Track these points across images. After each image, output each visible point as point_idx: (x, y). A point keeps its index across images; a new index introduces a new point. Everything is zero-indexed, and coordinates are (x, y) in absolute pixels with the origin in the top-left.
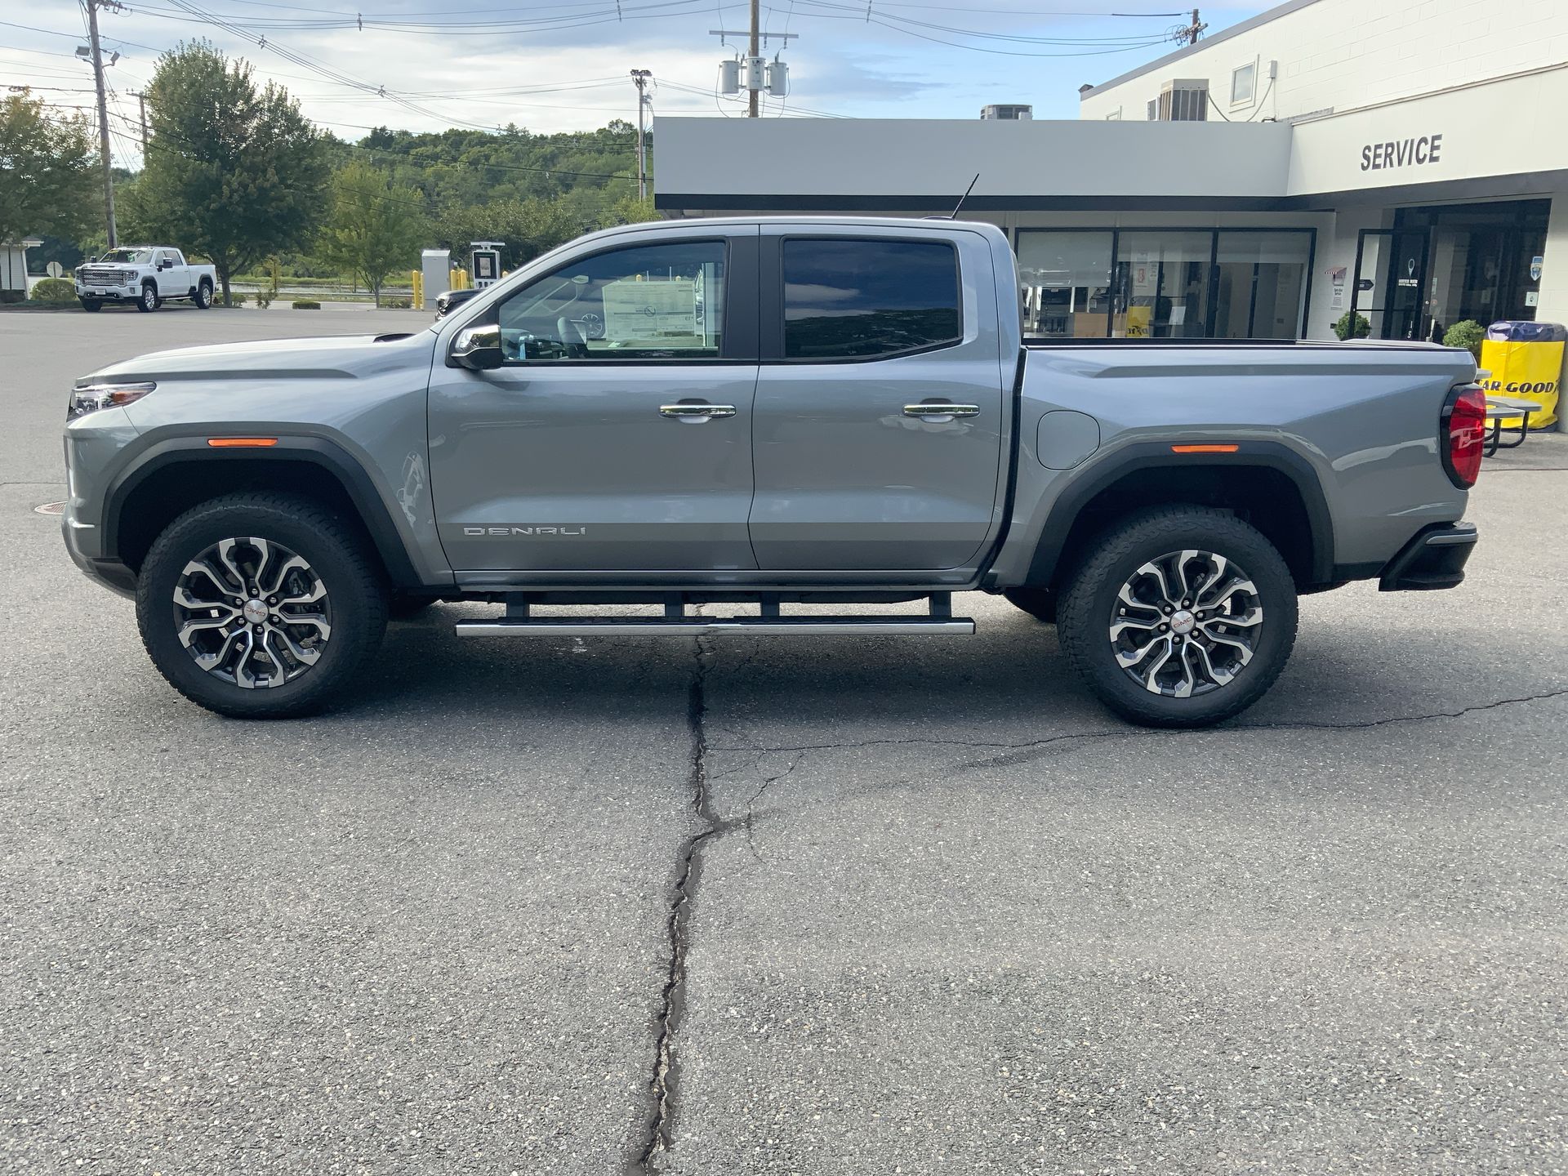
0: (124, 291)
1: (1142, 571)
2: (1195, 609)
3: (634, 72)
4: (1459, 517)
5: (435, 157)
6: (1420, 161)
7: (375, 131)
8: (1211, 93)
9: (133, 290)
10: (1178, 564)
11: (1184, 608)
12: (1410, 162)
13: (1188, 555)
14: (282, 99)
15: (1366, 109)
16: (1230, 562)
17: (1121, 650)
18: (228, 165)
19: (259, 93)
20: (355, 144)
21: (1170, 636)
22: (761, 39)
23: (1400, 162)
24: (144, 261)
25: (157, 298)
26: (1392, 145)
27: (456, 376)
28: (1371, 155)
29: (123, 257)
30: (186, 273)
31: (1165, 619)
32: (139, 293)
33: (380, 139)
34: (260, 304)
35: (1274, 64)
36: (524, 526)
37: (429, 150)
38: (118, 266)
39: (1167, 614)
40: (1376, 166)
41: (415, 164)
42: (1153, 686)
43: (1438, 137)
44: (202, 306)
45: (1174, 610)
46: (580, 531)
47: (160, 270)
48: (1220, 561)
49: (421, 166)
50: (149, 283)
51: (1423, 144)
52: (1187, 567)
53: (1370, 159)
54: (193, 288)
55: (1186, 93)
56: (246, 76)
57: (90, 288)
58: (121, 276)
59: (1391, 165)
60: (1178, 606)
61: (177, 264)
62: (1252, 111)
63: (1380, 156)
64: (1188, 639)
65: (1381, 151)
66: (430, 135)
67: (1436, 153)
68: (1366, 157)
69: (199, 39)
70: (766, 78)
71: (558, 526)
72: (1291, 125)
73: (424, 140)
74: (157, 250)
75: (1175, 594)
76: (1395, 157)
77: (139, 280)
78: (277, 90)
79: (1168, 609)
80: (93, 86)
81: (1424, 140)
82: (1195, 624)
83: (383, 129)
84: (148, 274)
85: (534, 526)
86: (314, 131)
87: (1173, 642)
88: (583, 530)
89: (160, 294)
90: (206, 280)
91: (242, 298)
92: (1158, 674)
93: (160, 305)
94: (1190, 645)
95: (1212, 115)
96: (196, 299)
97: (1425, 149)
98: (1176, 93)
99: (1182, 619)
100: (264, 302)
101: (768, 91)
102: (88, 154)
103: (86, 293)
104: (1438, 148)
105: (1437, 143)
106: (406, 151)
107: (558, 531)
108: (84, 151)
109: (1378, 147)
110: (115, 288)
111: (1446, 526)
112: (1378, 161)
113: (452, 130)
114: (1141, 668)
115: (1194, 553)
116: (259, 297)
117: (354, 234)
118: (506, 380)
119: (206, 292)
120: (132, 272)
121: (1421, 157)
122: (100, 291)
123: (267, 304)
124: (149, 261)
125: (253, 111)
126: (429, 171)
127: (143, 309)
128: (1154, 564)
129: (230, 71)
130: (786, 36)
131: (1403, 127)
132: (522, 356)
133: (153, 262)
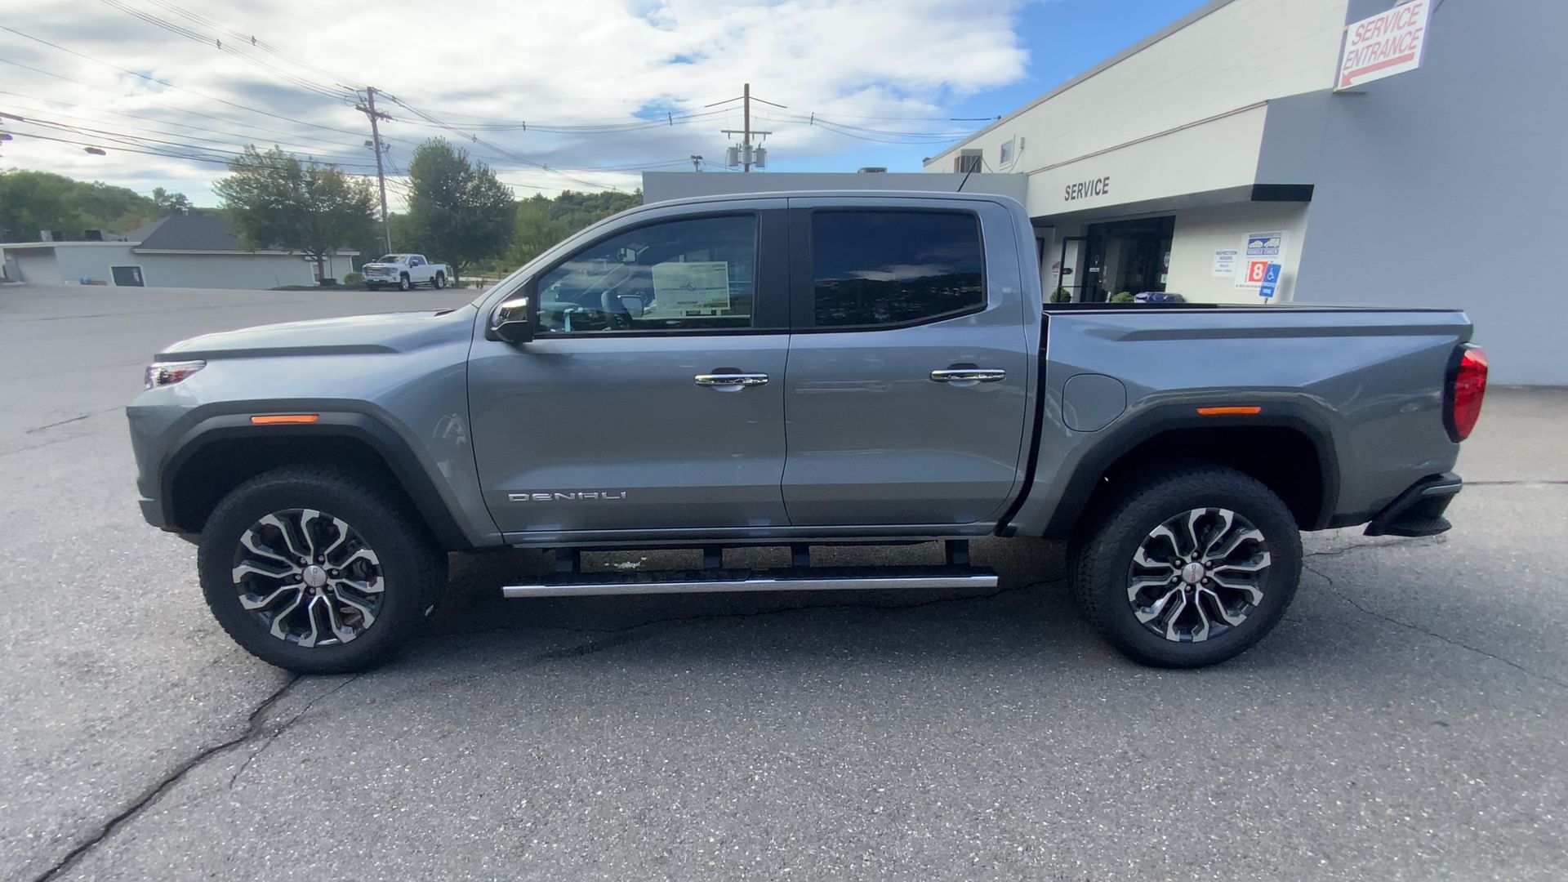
0: (390, 279)
1: (1153, 534)
2: (1205, 559)
3: (693, 157)
4: (1449, 468)
5: (596, 207)
6: (1097, 194)
7: (564, 193)
8: (983, 157)
9: (395, 278)
10: (1188, 521)
11: (1194, 559)
12: (1091, 195)
13: (1196, 513)
14: (486, 172)
15: (1068, 163)
16: (1239, 516)
17: (1139, 606)
18: (455, 208)
19: (474, 167)
20: (553, 200)
21: (1182, 587)
22: (751, 135)
23: (1086, 196)
24: (402, 262)
25: (410, 284)
26: (1081, 184)
27: (499, 349)
28: (1070, 191)
29: (391, 260)
30: (426, 270)
31: (1177, 572)
32: (398, 280)
33: (567, 197)
34: (478, 286)
35: (1023, 140)
36: (566, 492)
37: (593, 203)
38: (386, 265)
39: (1178, 567)
40: (1074, 198)
41: (585, 211)
42: (1172, 635)
43: (1107, 178)
44: (438, 288)
45: (1184, 563)
46: (620, 495)
47: (411, 267)
48: (1227, 515)
49: (589, 212)
50: (405, 275)
51: (1099, 183)
52: (1198, 524)
53: (1072, 192)
54: (432, 278)
55: (968, 157)
56: (464, 158)
57: (370, 278)
58: (387, 271)
59: (1081, 197)
60: (1188, 559)
61: (421, 264)
62: (1010, 169)
63: (1075, 191)
64: (1199, 588)
65: (1076, 188)
66: (593, 194)
67: (1106, 189)
68: (1068, 193)
69: (439, 138)
70: (754, 158)
71: (599, 491)
72: (1028, 175)
73: (591, 197)
74: (409, 256)
75: (1185, 548)
76: (1083, 192)
77: (399, 272)
78: (483, 166)
79: (1178, 562)
80: (376, 163)
81: (1100, 180)
82: (1205, 573)
83: (568, 191)
84: (404, 270)
85: (576, 491)
86: (504, 189)
87: (1186, 591)
88: (624, 493)
89: (411, 281)
90: (440, 273)
91: (467, 284)
92: (1176, 624)
93: (413, 287)
94: (1202, 593)
95: (984, 169)
96: (435, 284)
97: (1100, 186)
98: (963, 157)
99: (1193, 570)
100: (480, 286)
101: (754, 165)
102: (371, 202)
103: (369, 281)
104: (1107, 185)
105: (1106, 182)
106: (580, 204)
107: (600, 495)
108: (370, 200)
109: (1074, 186)
110: (385, 278)
111: (1435, 478)
112: (1075, 195)
113: (605, 192)
114: (1160, 621)
115: (1202, 511)
116: (477, 284)
117: (532, 247)
118: (548, 352)
119: (441, 280)
120: (394, 269)
121: (1098, 191)
122: (376, 279)
123: (482, 287)
124: (404, 262)
125: (470, 178)
126: (593, 214)
127: (402, 289)
128: (1164, 525)
129: (456, 156)
130: (765, 133)
131: (1087, 173)
132: (568, 328)
133: (407, 262)
